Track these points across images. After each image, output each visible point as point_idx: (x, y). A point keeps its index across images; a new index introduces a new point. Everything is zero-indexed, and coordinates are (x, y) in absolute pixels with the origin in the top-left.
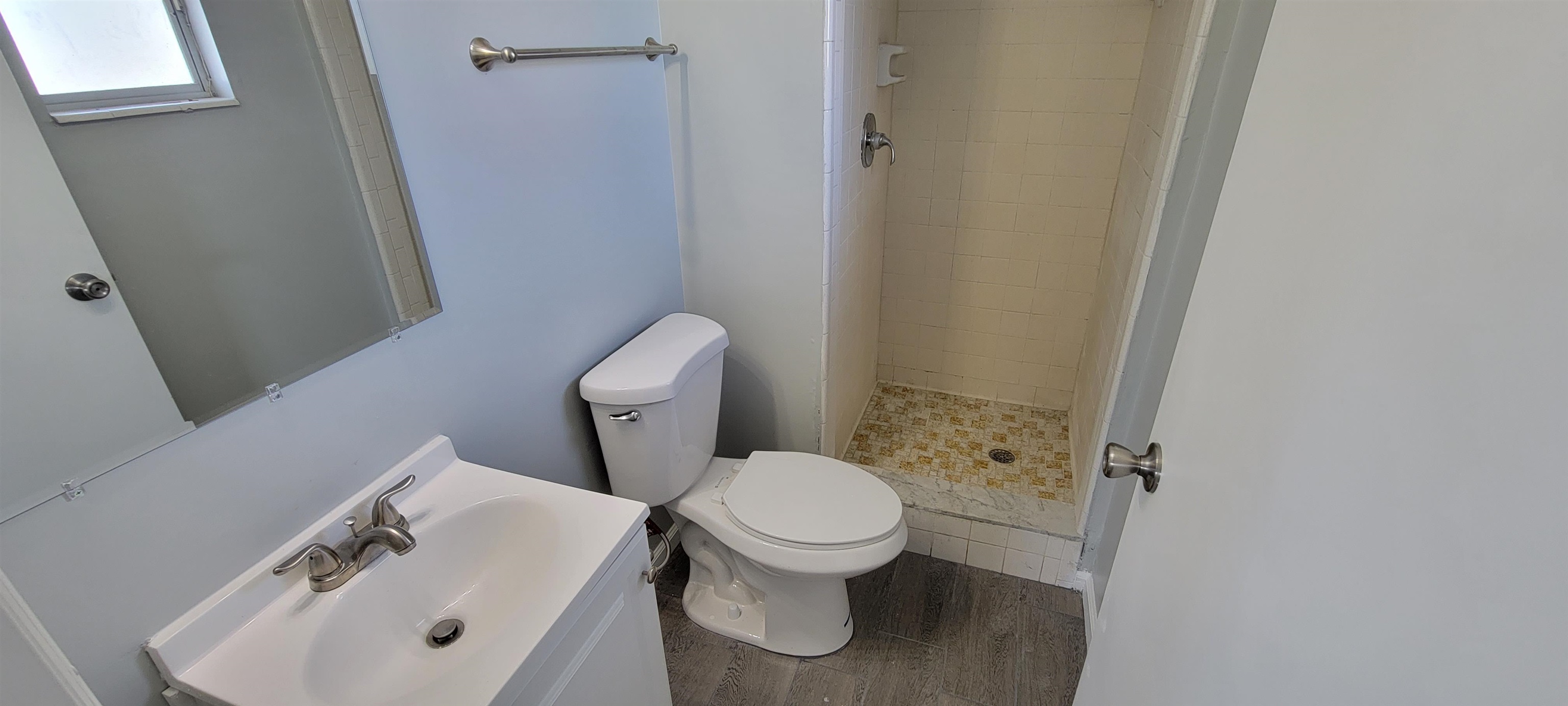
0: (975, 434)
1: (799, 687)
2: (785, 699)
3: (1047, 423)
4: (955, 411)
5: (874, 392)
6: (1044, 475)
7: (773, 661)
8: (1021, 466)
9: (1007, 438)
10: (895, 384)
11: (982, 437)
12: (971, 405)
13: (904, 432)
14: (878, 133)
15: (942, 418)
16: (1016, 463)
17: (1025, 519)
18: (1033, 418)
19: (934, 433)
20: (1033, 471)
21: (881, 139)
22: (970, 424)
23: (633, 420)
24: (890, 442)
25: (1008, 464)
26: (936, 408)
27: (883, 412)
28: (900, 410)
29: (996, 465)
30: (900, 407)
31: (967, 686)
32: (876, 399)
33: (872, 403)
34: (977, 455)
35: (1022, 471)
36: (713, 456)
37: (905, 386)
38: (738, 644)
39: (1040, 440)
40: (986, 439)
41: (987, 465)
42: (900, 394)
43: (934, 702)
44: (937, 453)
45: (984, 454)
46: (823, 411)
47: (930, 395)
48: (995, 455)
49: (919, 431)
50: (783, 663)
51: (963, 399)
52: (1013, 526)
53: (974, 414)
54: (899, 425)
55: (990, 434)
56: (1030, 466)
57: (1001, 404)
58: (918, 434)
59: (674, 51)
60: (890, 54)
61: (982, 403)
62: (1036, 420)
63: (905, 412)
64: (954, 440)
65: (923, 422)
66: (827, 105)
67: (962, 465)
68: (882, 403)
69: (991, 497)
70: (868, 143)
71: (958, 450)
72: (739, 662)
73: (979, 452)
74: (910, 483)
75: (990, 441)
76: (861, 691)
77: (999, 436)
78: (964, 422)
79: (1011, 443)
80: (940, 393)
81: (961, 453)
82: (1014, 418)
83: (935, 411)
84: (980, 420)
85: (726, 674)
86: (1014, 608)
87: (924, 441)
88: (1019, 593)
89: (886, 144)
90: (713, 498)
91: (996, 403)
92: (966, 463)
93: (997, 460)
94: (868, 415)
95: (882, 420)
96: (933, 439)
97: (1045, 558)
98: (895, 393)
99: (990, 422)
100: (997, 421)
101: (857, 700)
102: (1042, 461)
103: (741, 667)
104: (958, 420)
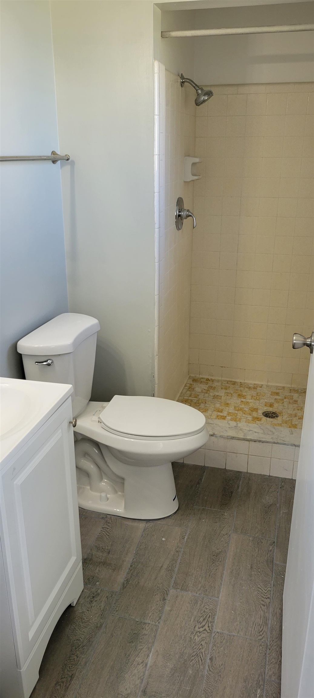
0: (253, 403)
1: (147, 534)
2: (139, 540)
3: (299, 396)
4: (241, 391)
5: (187, 382)
6: (297, 423)
7: (130, 523)
8: (282, 420)
9: (274, 405)
10: (201, 376)
11: (258, 405)
12: (251, 387)
13: (207, 403)
14: (185, 209)
15: (232, 395)
16: (279, 418)
17: (282, 439)
18: (291, 394)
19: (227, 403)
20: (290, 421)
21: (187, 213)
22: (250, 397)
23: (49, 365)
24: (198, 408)
25: (274, 419)
26: (228, 389)
27: (193, 393)
28: (204, 391)
29: (266, 419)
30: (204, 389)
31: (248, 529)
32: (188, 385)
33: (186, 387)
34: (255, 414)
35: (283, 421)
36: (89, 401)
37: (208, 378)
38: (108, 516)
39: (294, 405)
40: (260, 406)
41: (261, 419)
42: (204, 382)
43: (228, 537)
44: (229, 414)
45: (259, 414)
46: (156, 376)
47: (224, 383)
48: (266, 414)
49: (217, 402)
50: (135, 524)
51: (246, 384)
52: (274, 443)
53: (253, 392)
54: (204, 399)
55: (263, 403)
56: (288, 419)
57: (270, 386)
58: (216, 404)
59: (68, 159)
60: (192, 162)
61: (258, 386)
62: (293, 394)
63: (208, 392)
64: (240, 407)
65: (220, 397)
66: (156, 189)
67: (245, 420)
68: (192, 388)
69: (261, 429)
70: (179, 216)
71: (242, 412)
72: (109, 525)
73: (256, 413)
74: (211, 424)
75: (263, 407)
76: (184, 534)
77: (269, 404)
78: (247, 397)
79: (276, 407)
80: (231, 381)
81: (244, 414)
82: (279, 394)
83: (228, 391)
84: (257, 395)
85: (101, 530)
86: (276, 492)
87: (220, 408)
88: (280, 485)
89: (190, 216)
90: (92, 419)
91: (267, 386)
92: (248, 418)
93: (267, 417)
94: (184, 394)
95: (193, 397)
96: (226, 406)
97: (295, 462)
98: (201, 382)
99: (263, 396)
100: (268, 396)
101: (182, 539)
102: (295, 416)
103: (110, 527)
104: (243, 395)
